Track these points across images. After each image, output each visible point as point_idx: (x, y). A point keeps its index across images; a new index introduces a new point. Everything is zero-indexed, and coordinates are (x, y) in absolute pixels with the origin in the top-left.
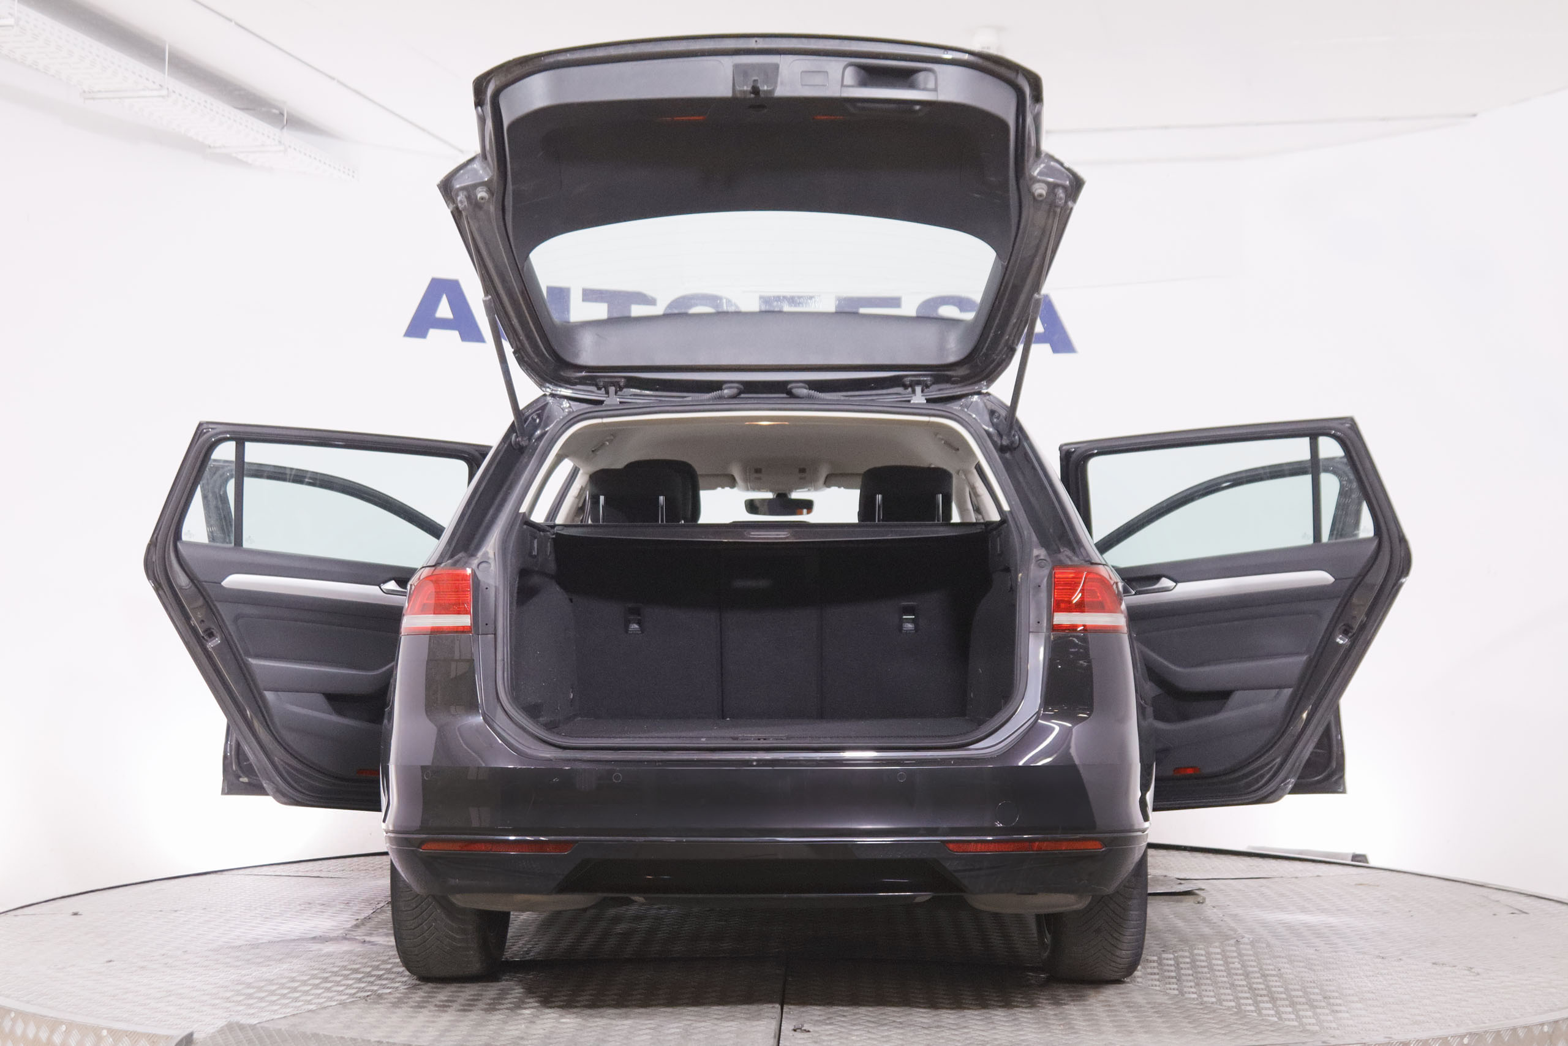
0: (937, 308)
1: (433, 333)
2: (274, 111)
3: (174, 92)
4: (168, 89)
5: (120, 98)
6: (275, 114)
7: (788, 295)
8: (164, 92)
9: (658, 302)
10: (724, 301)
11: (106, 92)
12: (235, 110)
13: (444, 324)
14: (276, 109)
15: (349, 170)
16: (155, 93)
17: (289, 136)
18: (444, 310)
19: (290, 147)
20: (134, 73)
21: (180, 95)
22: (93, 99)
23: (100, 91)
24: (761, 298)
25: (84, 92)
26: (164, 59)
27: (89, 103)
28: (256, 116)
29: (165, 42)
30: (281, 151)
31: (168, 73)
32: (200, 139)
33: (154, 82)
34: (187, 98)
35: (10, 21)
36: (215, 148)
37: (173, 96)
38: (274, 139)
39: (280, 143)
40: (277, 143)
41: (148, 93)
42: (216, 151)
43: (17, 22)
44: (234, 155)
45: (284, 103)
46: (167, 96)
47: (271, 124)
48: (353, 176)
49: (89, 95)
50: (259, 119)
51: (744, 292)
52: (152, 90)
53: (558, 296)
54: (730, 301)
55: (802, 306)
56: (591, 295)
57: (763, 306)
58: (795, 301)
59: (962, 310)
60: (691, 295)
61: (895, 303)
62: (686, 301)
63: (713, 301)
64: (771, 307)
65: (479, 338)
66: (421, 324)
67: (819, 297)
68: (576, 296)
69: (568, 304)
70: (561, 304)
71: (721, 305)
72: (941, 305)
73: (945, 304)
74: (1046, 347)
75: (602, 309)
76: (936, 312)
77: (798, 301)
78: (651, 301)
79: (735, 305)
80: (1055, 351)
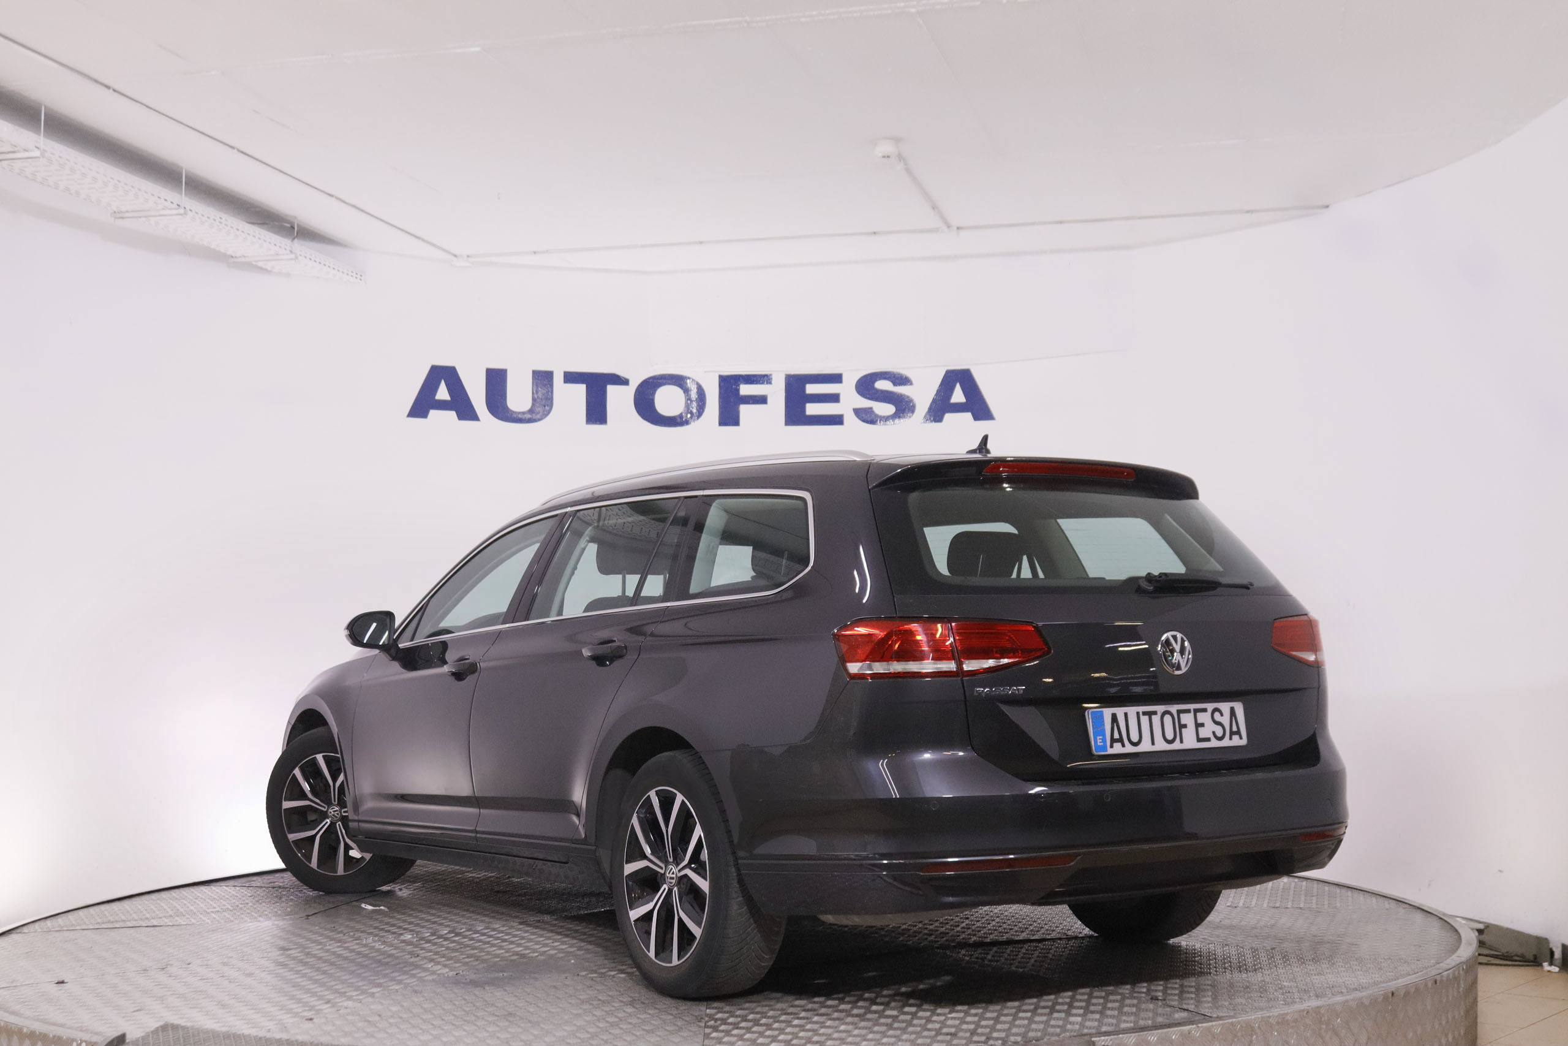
0: (874, 382)
1: (433, 413)
2: (287, 225)
3: (191, 210)
4: (185, 208)
5: (146, 217)
6: (288, 228)
7: (743, 373)
8: (182, 211)
9: (630, 382)
10: (688, 381)
11: (132, 211)
12: (250, 225)
13: (442, 405)
14: (288, 223)
15: (357, 274)
16: (174, 212)
17: (300, 246)
18: (443, 393)
19: (301, 255)
20: (153, 195)
21: (197, 213)
22: (123, 218)
23: (127, 212)
24: (720, 377)
25: (115, 212)
26: (181, 182)
27: (119, 222)
28: (268, 230)
29: (182, 168)
30: (292, 259)
31: (186, 194)
32: (222, 250)
33: (172, 203)
34: (203, 215)
35: (37, 153)
36: (236, 257)
37: (190, 214)
38: (286, 249)
39: (291, 252)
40: (288, 252)
41: (167, 212)
42: (239, 260)
43: (43, 155)
44: (254, 263)
45: (296, 218)
46: (185, 213)
47: (282, 236)
48: (361, 280)
49: (118, 215)
50: (271, 232)
51: (706, 372)
52: (171, 209)
53: (543, 379)
54: (693, 380)
55: (756, 384)
56: (571, 378)
57: (722, 384)
58: (750, 379)
59: (895, 384)
60: (660, 375)
61: (836, 378)
62: (655, 381)
63: (678, 381)
64: (729, 385)
65: (474, 417)
66: (422, 406)
67: (771, 375)
68: (558, 379)
69: (552, 386)
70: (545, 385)
71: (686, 383)
72: (876, 380)
73: (880, 379)
74: (968, 416)
75: (581, 389)
76: (873, 387)
77: (752, 378)
78: (624, 382)
79: (697, 383)
80: (976, 418)
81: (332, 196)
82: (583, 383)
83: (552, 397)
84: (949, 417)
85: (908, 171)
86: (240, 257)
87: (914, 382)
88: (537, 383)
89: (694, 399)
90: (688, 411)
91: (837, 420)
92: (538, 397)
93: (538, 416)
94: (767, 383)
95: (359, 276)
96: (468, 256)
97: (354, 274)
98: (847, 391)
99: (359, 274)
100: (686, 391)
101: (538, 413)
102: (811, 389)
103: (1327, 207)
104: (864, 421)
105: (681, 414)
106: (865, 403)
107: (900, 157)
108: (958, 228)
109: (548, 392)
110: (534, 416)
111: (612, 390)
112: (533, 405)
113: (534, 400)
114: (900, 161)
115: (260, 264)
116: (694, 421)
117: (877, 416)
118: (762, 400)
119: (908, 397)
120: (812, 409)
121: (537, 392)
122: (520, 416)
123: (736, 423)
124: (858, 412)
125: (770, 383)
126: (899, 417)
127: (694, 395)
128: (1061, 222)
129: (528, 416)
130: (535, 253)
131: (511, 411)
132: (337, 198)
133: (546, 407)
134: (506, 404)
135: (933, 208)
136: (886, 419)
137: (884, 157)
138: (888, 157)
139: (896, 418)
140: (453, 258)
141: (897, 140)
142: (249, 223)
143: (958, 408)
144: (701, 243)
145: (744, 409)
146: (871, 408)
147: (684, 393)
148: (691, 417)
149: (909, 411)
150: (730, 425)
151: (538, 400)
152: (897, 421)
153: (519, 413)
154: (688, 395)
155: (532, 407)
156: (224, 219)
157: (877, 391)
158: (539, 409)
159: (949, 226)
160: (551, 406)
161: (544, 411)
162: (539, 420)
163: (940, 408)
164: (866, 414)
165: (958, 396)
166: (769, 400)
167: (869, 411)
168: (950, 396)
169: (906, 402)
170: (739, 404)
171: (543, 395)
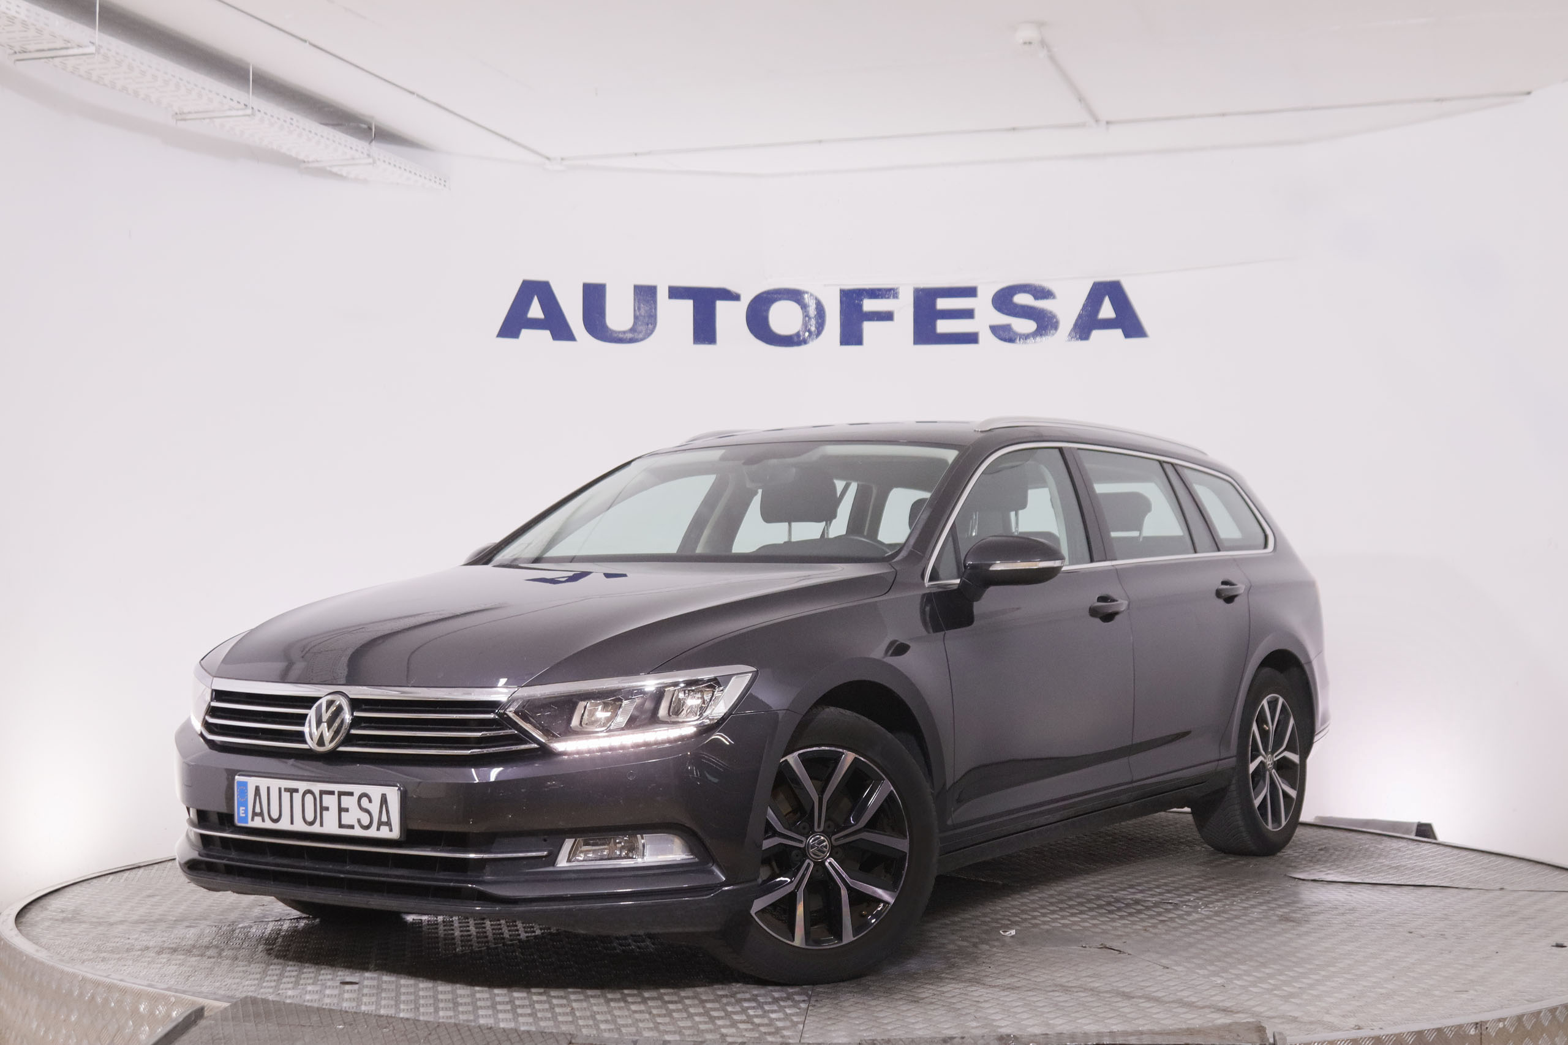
0: (1012, 295)
1: (525, 333)
2: (364, 126)
3: (259, 111)
4: (252, 108)
5: (210, 118)
6: (364, 129)
7: (867, 287)
8: (249, 111)
9: (742, 298)
10: (806, 296)
11: (196, 112)
12: (322, 126)
13: (535, 324)
14: (365, 124)
15: (440, 179)
16: (241, 113)
17: (378, 150)
18: (536, 311)
19: (379, 159)
20: (218, 94)
21: (265, 113)
22: (185, 120)
23: (189, 113)
24: (842, 291)
25: (176, 114)
26: (249, 80)
27: (181, 124)
28: (343, 131)
29: (248, 64)
30: (370, 164)
31: (253, 93)
32: (293, 154)
33: (238, 102)
34: (272, 117)
35: (92, 49)
36: (308, 162)
37: (259, 115)
38: (362, 153)
39: (369, 155)
40: (366, 156)
41: (234, 113)
42: (310, 165)
43: (98, 50)
44: (328, 169)
45: (372, 117)
46: (253, 114)
47: (360, 139)
48: (445, 186)
49: (180, 116)
50: (347, 134)
51: (825, 285)
52: (238, 110)
53: (645, 295)
54: (811, 295)
55: (882, 298)
56: (676, 293)
57: (844, 299)
58: (875, 294)
59: (1036, 298)
60: (774, 290)
61: (971, 292)
62: (769, 296)
63: (795, 295)
64: (851, 300)
65: (570, 337)
66: (513, 325)
67: (897, 288)
68: (662, 294)
69: (655, 302)
70: (648, 302)
71: (804, 298)
72: (1015, 294)
73: (1019, 292)
74: (1118, 333)
75: (688, 305)
76: (1011, 300)
77: (877, 293)
78: (735, 297)
79: (816, 299)
80: (1127, 335)
81: (412, 93)
82: (690, 298)
83: (656, 315)
84: (1096, 334)
85: (1052, 58)
86: (313, 162)
87: (1057, 296)
88: (639, 300)
89: (813, 316)
90: (805, 328)
91: (971, 338)
92: (640, 314)
93: (641, 336)
94: (894, 297)
95: (442, 183)
96: (562, 159)
97: (438, 180)
98: (983, 305)
99: (443, 180)
100: (804, 307)
101: (640, 332)
102: (942, 304)
103: (1529, 93)
104: (1001, 339)
105: (798, 332)
106: (1003, 319)
107: (1043, 43)
108: (1108, 123)
109: (651, 309)
110: (636, 336)
111: (721, 306)
112: (635, 323)
113: (636, 318)
114: (1043, 47)
115: (335, 170)
116: (813, 339)
117: (1016, 334)
118: (888, 316)
119: (1051, 312)
120: (944, 326)
121: (639, 309)
122: (621, 336)
123: (859, 341)
124: (996, 330)
125: (897, 297)
126: (1041, 335)
127: (812, 311)
128: (1224, 115)
129: (629, 336)
130: (636, 154)
131: (611, 330)
132: (418, 96)
133: (650, 326)
134: (605, 321)
135: (1080, 100)
136: (1026, 337)
137: (1025, 43)
138: (1030, 43)
139: (1037, 335)
140: (547, 162)
141: (1040, 25)
142: (323, 124)
143: (1107, 324)
144: (820, 142)
145: (868, 327)
146: (1009, 325)
147: (802, 308)
148: (810, 336)
149: (1052, 327)
150: (852, 344)
151: (641, 318)
152: (1038, 339)
153: (619, 332)
154: (806, 312)
155: (634, 325)
156: (295, 120)
157: (1016, 305)
158: (642, 328)
159: (1097, 121)
160: (654, 324)
161: (647, 329)
162: (642, 340)
163: (1087, 324)
164: (1004, 332)
165: (1107, 311)
166: (896, 316)
167: (1007, 328)
168: (1097, 311)
169: (1049, 318)
170: (863, 321)
171: (646, 311)
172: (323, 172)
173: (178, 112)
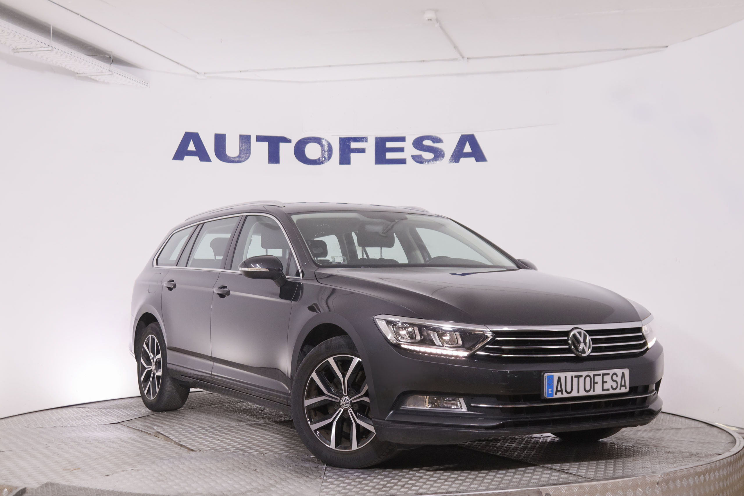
0: (422, 141)
1: (186, 158)
2: (107, 56)
3: (55, 48)
4: (52, 47)
5: (31, 51)
6: (107, 57)
7: (353, 136)
8: (50, 48)
9: (292, 141)
10: (323, 141)
11: (23, 49)
13: (191, 153)
14: (108, 55)
16: (46, 49)
17: (114, 68)
18: (191, 147)
19: (115, 73)
20: (35, 40)
21: (58, 49)
22: (18, 52)
23: (20, 49)
24: (340, 138)
25: (14, 49)
26: (50, 33)
27: (16, 54)
28: (97, 59)
29: (50, 25)
30: (110, 75)
31: (52, 39)
32: (72, 70)
33: (45, 44)
34: (62, 51)
36: (80, 74)
37: (55, 50)
38: (107, 69)
39: (110, 70)
40: (108, 71)
41: (43, 49)
44: (90, 77)
45: (112, 52)
46: (52, 50)
47: (104, 62)
48: (147, 86)
49: (16, 50)
50: (99, 60)
51: (332, 136)
52: (44, 48)
53: (245, 139)
54: (326, 140)
55: (360, 142)
56: (260, 139)
57: (341, 142)
58: (356, 140)
59: (434, 142)
60: (308, 137)
61: (402, 139)
62: (305, 140)
63: (318, 140)
64: (345, 143)
65: (208, 159)
66: (180, 154)
67: (367, 137)
68: (253, 139)
69: (250, 143)
70: (246, 143)
71: (322, 142)
72: (423, 140)
73: (426, 140)
74: (473, 159)
75: (266, 145)
76: (422, 143)
77: (357, 139)
78: (289, 141)
79: (328, 142)
80: (477, 160)
81: (131, 41)
82: (266, 141)
83: (250, 149)
84: (462, 160)
86: (82, 73)
87: (444, 141)
88: (242, 142)
89: (326, 150)
90: (323, 156)
91: (402, 161)
92: (242, 149)
93: (243, 159)
94: (365, 142)
95: (146, 84)
96: (205, 73)
97: (143, 83)
98: (408, 146)
99: (146, 83)
100: (322, 146)
102: (389, 145)
103: (667, 47)
104: (417, 162)
105: (319, 158)
106: (417, 152)
107: (437, 20)
108: (468, 58)
109: (248, 146)
110: (240, 159)
111: (282, 145)
112: (240, 153)
113: (240, 150)
114: (437, 22)
115: (93, 77)
116: (326, 162)
117: (424, 159)
118: (363, 151)
119: (441, 149)
120: (389, 156)
121: (242, 146)
122: (233, 159)
123: (349, 163)
124: (414, 157)
125: (367, 142)
126: (436, 160)
127: (326, 148)
128: (523, 55)
129: (237, 159)
130: (241, 71)
131: (228, 156)
132: (134, 42)
133: (247, 155)
134: (225, 153)
135: (455, 48)
136: (429, 161)
137: (429, 20)
138: (431, 20)
139: (434, 160)
140: (197, 74)
141: (436, 11)
142: (86, 55)
143: (468, 155)
144: (330, 66)
145: (353, 156)
146: (421, 155)
148: (325, 160)
149: (441, 157)
150: (345, 164)
151: (243, 151)
152: (435, 162)
153: (232, 158)
154: (323, 148)
155: (239, 154)
156: (73, 53)
157: (424, 146)
158: (243, 156)
159: (463, 58)
160: (250, 154)
161: (246, 157)
162: (243, 161)
163: (458, 155)
164: (418, 159)
165: (468, 149)
166: (366, 151)
167: (420, 156)
168: (463, 149)
169: (440, 152)
170: (350, 153)
171: (246, 148)
172: (87, 78)
173: (15, 48)
